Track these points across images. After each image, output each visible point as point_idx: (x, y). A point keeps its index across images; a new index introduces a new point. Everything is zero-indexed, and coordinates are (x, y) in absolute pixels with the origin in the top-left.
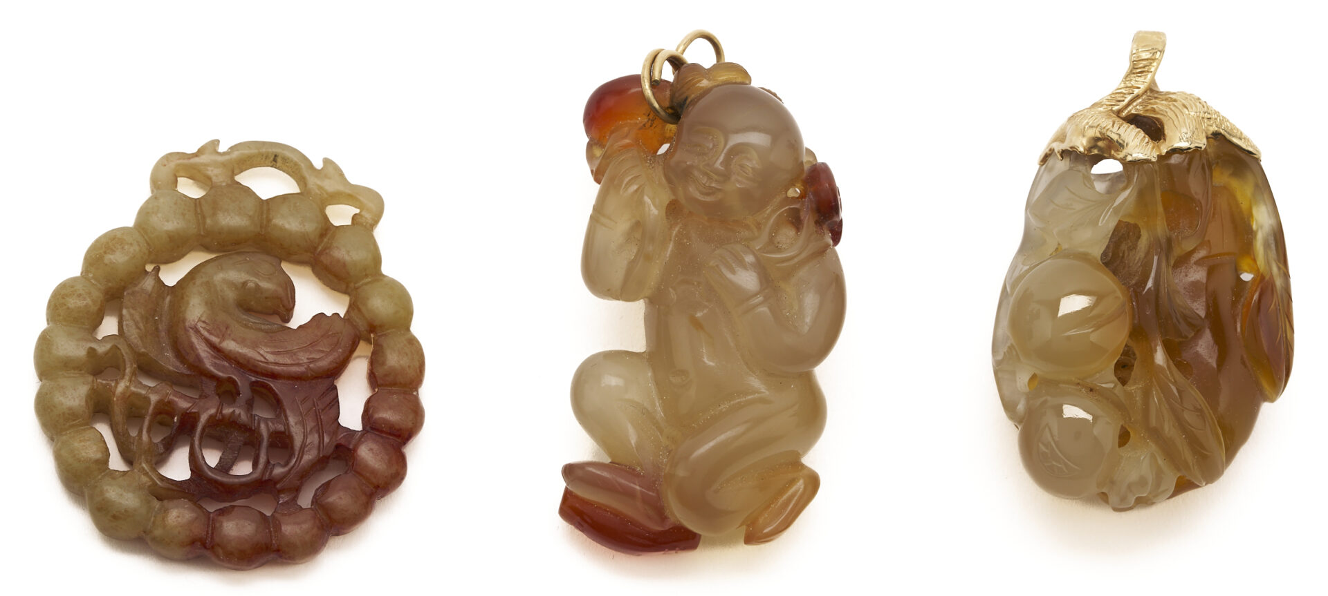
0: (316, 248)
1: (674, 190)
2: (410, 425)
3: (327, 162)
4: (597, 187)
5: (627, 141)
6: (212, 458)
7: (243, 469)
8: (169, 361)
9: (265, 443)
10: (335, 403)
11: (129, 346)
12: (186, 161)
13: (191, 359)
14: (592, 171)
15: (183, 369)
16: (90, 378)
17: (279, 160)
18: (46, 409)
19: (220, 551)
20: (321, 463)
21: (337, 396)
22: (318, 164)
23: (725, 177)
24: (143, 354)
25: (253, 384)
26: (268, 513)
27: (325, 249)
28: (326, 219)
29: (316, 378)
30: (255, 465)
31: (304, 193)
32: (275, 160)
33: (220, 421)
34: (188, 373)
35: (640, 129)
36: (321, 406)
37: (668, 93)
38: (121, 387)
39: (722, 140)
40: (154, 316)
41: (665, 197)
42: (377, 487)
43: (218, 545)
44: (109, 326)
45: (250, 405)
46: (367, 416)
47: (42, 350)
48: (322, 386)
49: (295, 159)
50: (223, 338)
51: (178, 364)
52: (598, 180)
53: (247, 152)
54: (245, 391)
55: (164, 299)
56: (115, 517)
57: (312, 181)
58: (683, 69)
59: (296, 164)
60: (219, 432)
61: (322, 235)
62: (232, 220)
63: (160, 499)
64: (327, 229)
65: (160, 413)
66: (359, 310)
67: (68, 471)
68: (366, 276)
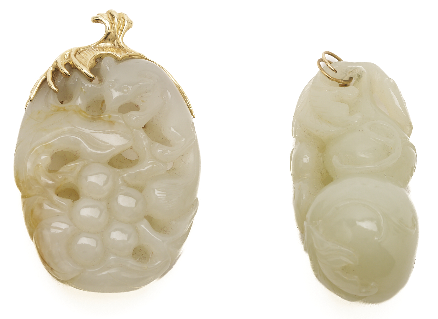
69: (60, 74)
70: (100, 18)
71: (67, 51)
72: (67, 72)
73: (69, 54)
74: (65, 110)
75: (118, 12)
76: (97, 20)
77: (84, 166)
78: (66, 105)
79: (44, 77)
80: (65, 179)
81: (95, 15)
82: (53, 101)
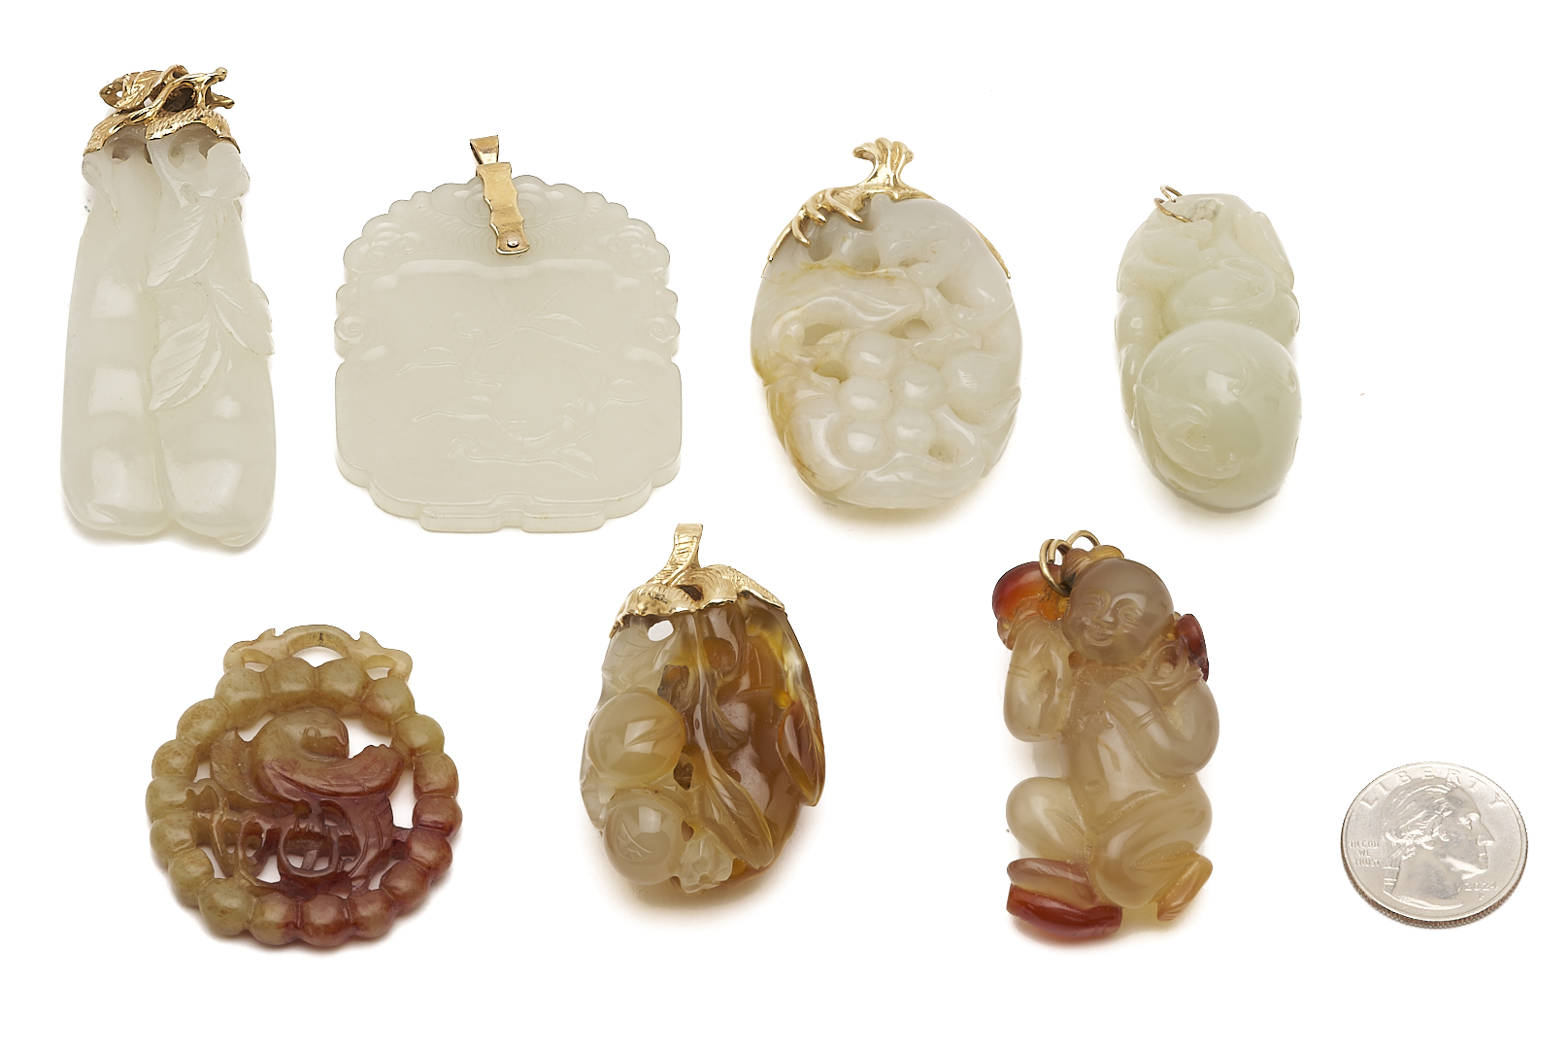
0: (361, 697)
1: (1073, 644)
2: (451, 819)
3: (362, 633)
4: (1010, 652)
5: (1031, 612)
6: (296, 862)
7: (322, 865)
8: (253, 796)
9: (336, 847)
10: (389, 810)
11: (220, 785)
12: (249, 647)
13: (270, 790)
14: (1004, 642)
15: (265, 800)
16: (191, 813)
17: (324, 637)
18: (158, 840)
19: (310, 929)
20: (383, 857)
21: (390, 805)
22: (356, 637)
23: (1114, 625)
24: (232, 793)
25: (322, 803)
26: (345, 897)
27: (368, 697)
28: (366, 675)
29: (371, 793)
30: (330, 863)
31: (348, 658)
32: (321, 639)
33: (299, 832)
34: (270, 802)
35: (1040, 601)
36: (377, 813)
37: (1059, 572)
38: (217, 818)
39: (1109, 597)
40: (237, 764)
41: (1067, 650)
42: (429, 868)
43: (308, 924)
44: (203, 773)
45: (321, 818)
46: (416, 817)
47: (151, 796)
48: (378, 797)
49: (336, 634)
50: (294, 771)
51: (261, 796)
52: (1010, 647)
53: (295, 635)
54: (316, 809)
55: (244, 750)
56: (222, 912)
57: (352, 650)
58: (1069, 553)
59: (338, 638)
60: (299, 842)
61: (364, 687)
62: (293, 686)
63: (257, 896)
64: (367, 684)
65: (251, 834)
66: (401, 740)
67: (181, 883)
68: (403, 713)
69: (811, 222)
70: (865, 149)
71: (820, 193)
72: (824, 219)
73: (824, 196)
74: (820, 267)
75: (892, 141)
76: (860, 154)
77: (853, 336)
78: (823, 262)
79: (789, 230)
80: (827, 354)
81: (858, 144)
82: (802, 258)
